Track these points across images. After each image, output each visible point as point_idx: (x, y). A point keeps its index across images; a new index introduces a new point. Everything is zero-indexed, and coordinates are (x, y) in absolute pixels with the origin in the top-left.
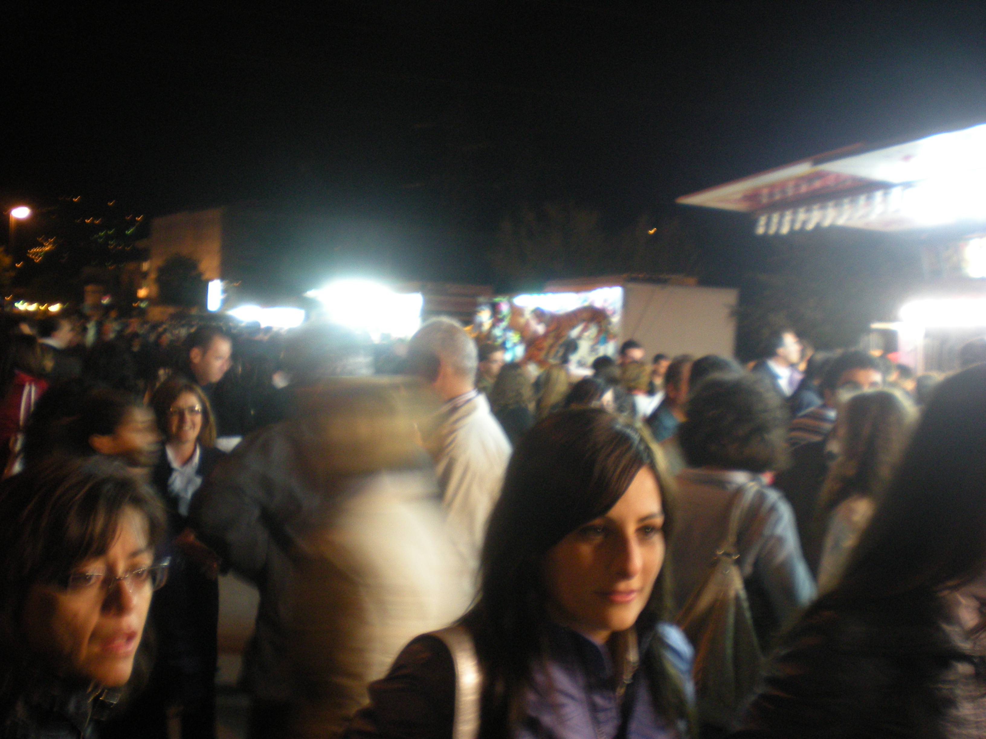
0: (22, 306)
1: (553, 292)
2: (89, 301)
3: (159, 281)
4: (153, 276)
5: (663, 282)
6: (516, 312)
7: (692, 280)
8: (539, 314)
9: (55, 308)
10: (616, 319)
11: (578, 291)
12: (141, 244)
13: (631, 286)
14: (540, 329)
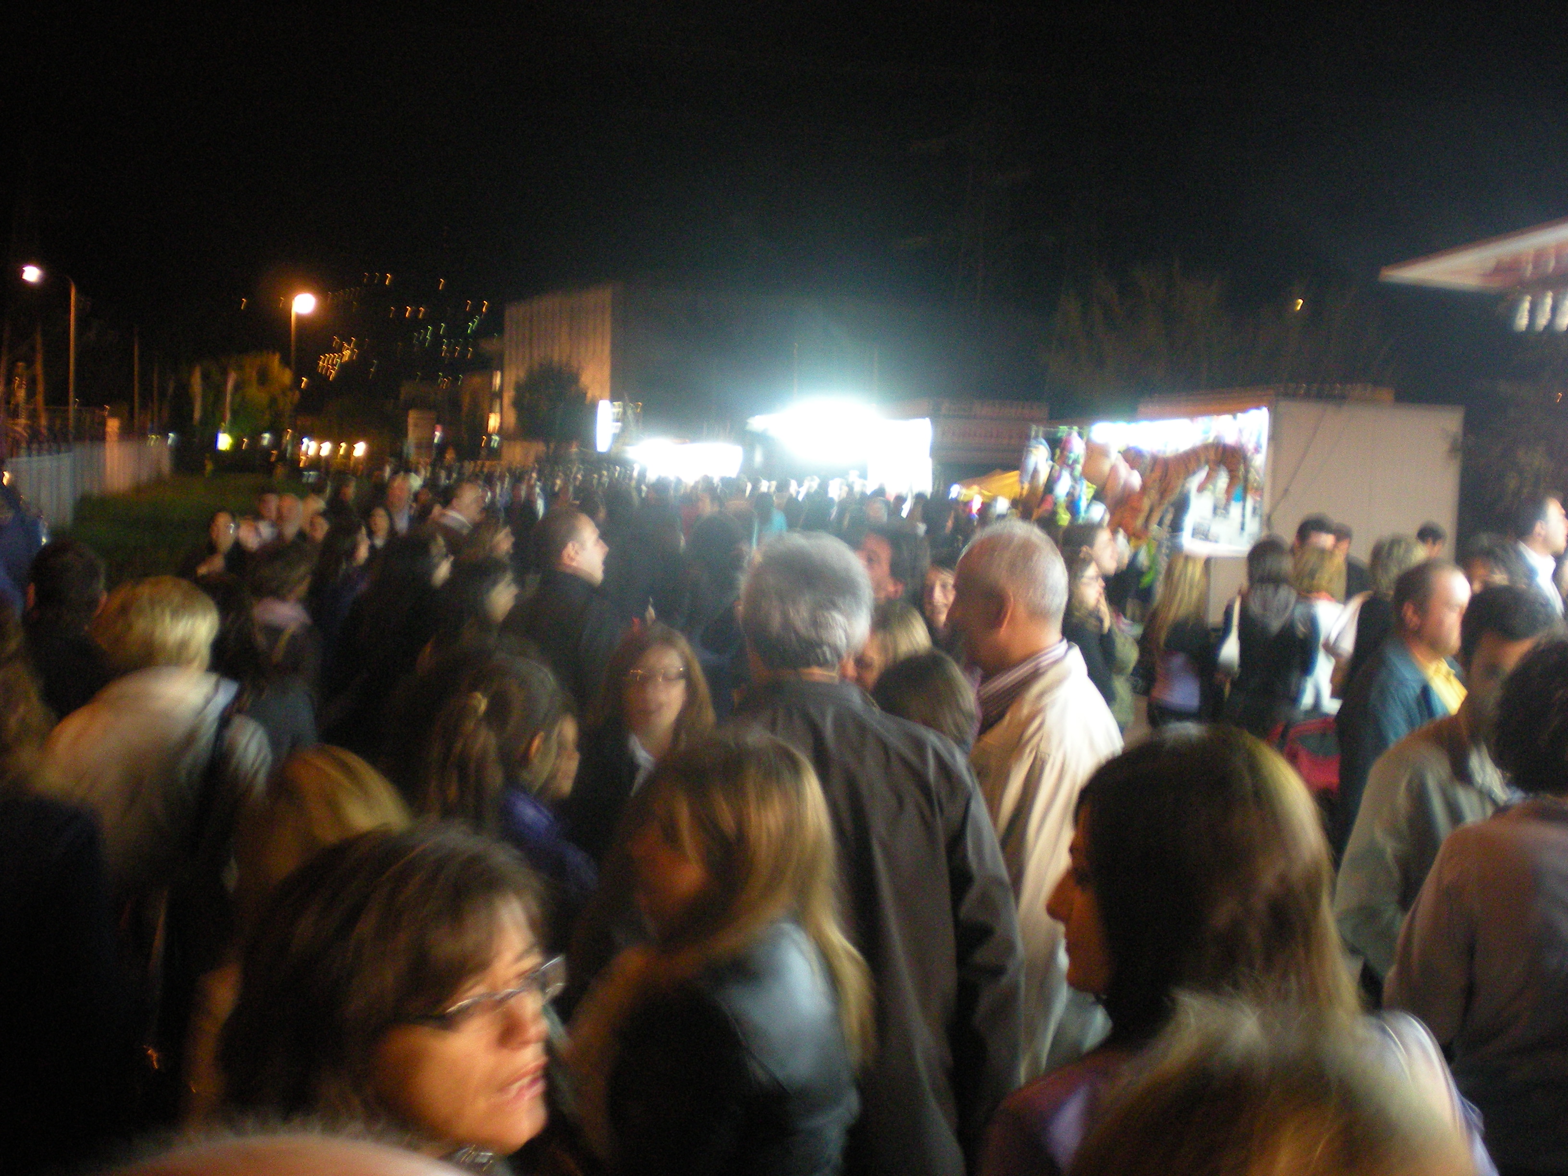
0: (310, 447)
1: (1152, 418)
2: (412, 437)
3: (517, 404)
4: (508, 396)
5: (1341, 399)
6: (1094, 452)
7: (1387, 394)
8: (1132, 457)
9: (360, 449)
10: (1259, 461)
11: (1193, 415)
12: (489, 346)
13: (1284, 406)
14: (1135, 480)
